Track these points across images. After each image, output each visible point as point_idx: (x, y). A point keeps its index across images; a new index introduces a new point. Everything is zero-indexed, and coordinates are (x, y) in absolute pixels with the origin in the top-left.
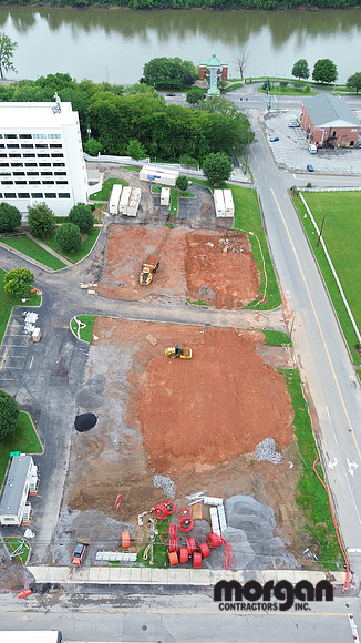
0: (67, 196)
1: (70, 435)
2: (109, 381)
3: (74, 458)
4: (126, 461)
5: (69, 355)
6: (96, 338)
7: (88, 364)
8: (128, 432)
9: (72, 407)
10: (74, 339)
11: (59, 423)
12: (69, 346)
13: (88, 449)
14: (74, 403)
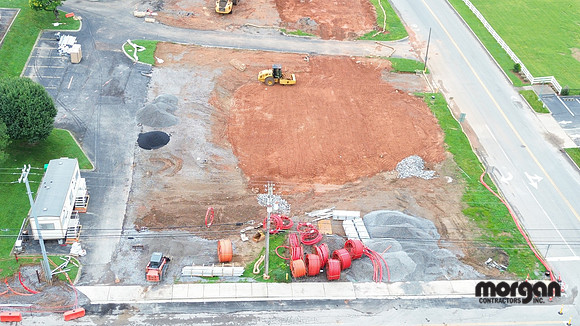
1: (133, 153)
2: (182, 102)
3: (139, 175)
4: (216, 180)
5: (124, 76)
6: (160, 61)
7: (152, 84)
8: (215, 151)
9: (133, 125)
10: (129, 62)
11: (115, 140)
12: (122, 68)
13: (159, 166)
14: (135, 121)
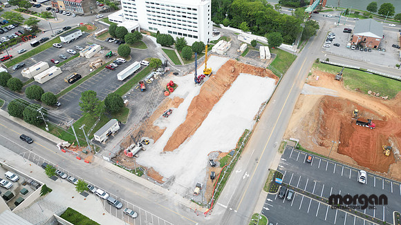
0: (196, 37)
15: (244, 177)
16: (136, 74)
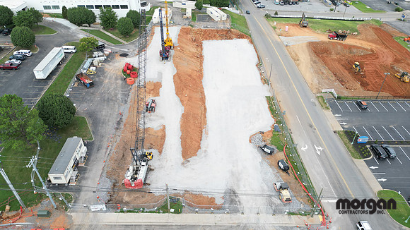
12: (119, 82)
15: (319, 153)
16: (62, 67)
